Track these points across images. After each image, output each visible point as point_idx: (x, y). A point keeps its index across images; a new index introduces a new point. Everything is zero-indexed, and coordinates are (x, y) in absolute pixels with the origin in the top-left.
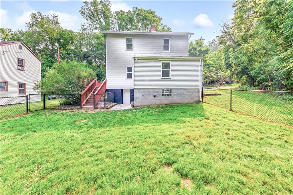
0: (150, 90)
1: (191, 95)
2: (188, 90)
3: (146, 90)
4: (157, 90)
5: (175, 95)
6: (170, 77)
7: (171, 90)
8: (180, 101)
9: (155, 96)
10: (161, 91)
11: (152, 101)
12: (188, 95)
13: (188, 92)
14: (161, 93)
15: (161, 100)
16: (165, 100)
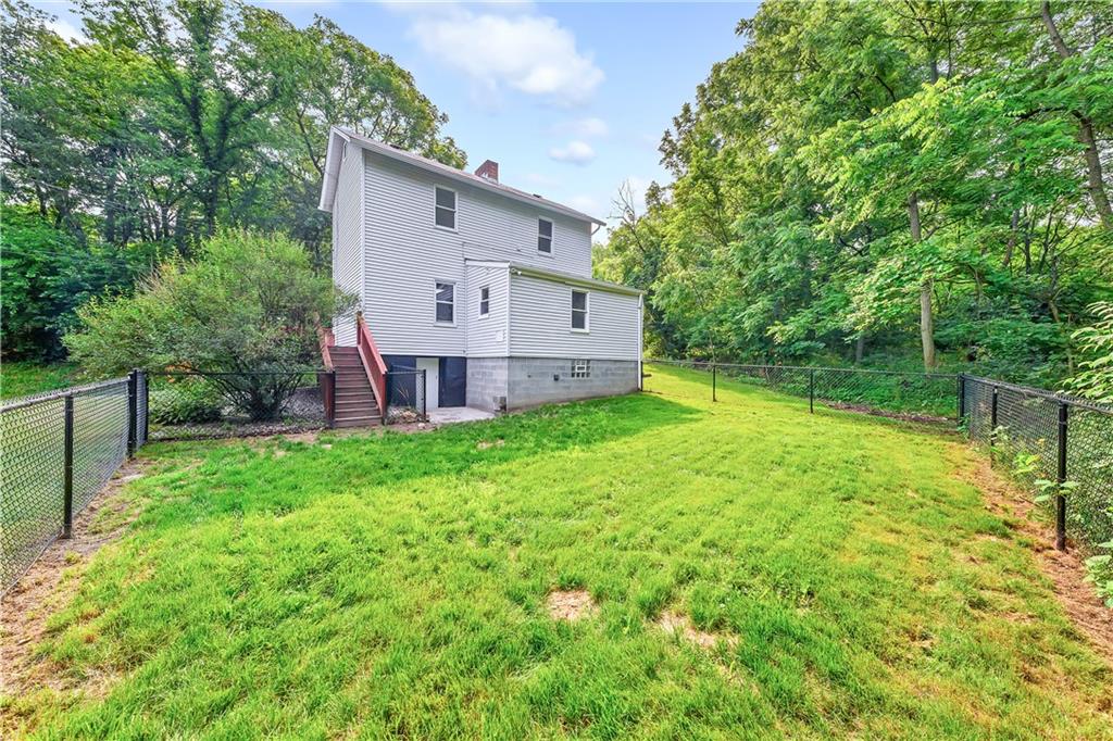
0: (546, 363)
1: (623, 375)
2: (618, 365)
3: (538, 363)
4: (561, 363)
5: (597, 376)
6: (587, 330)
7: (588, 361)
8: (606, 391)
9: (556, 379)
10: (569, 364)
11: (552, 392)
12: (620, 375)
13: (619, 369)
14: (570, 372)
15: (568, 388)
16: (578, 388)
